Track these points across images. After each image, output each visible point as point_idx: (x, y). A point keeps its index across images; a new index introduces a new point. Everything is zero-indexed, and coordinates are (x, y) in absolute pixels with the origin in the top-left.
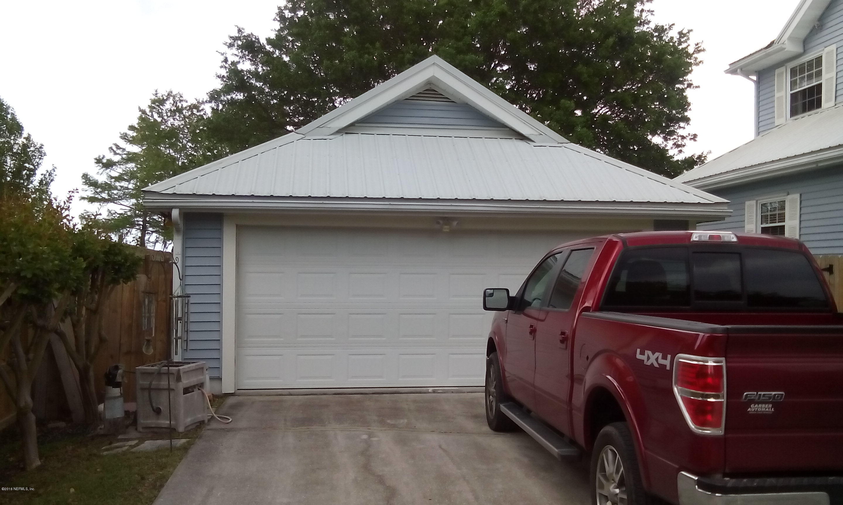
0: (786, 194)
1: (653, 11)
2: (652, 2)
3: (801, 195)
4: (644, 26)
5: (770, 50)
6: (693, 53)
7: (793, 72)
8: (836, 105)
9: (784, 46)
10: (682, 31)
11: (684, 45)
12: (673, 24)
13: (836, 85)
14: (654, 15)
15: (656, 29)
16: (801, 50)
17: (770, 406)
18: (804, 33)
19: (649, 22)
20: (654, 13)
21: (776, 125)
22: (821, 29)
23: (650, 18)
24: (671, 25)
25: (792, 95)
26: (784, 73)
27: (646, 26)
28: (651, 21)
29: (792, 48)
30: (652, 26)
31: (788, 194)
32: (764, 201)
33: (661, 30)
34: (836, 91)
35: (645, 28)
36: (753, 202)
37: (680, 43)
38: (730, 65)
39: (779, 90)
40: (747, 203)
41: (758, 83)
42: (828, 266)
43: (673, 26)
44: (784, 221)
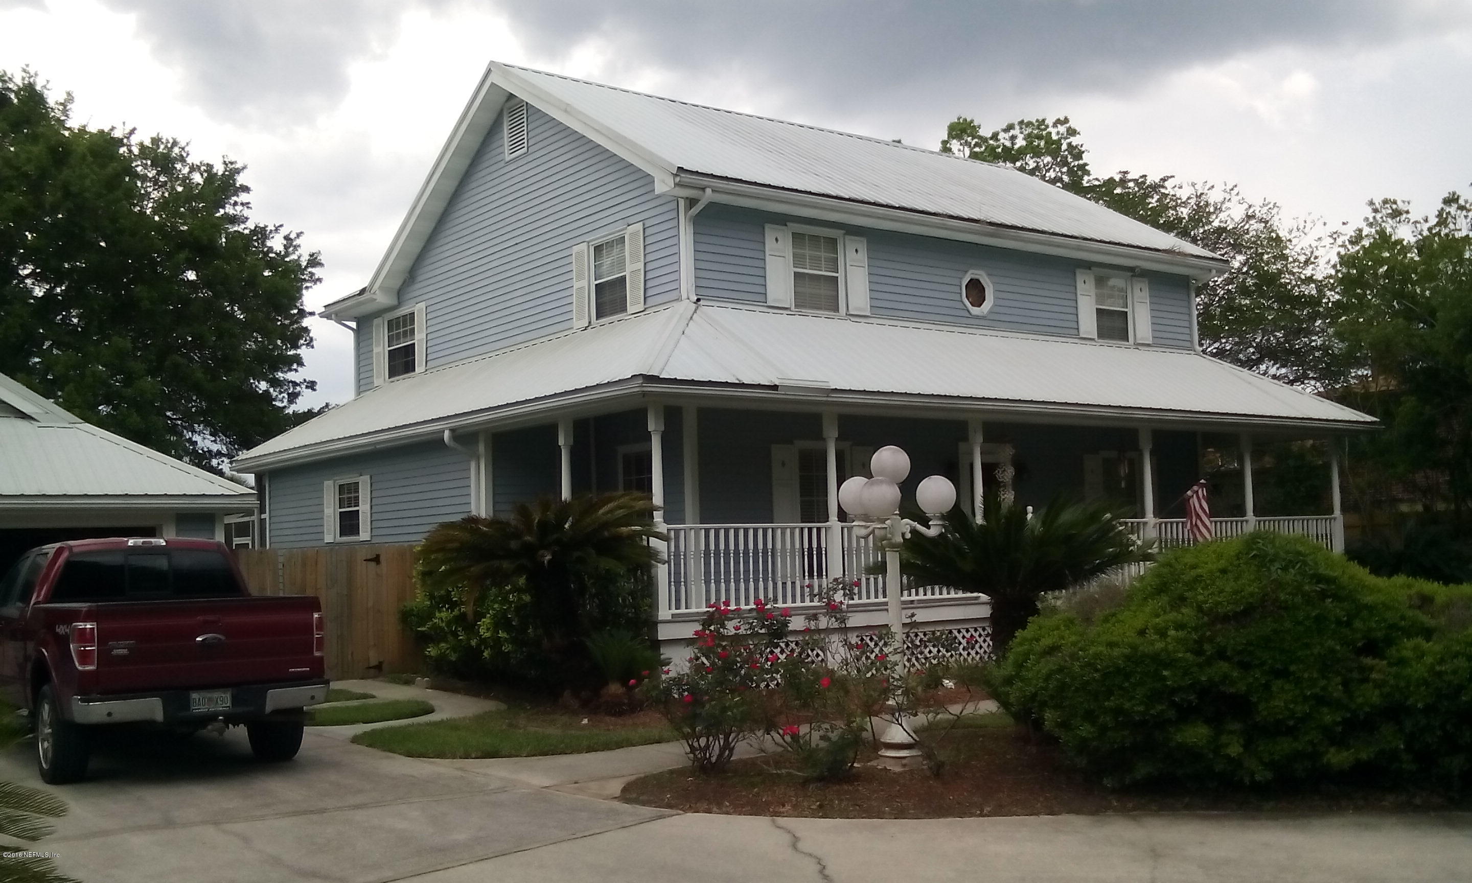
0: (358, 475)
1: (249, 203)
2: (249, 193)
3: (371, 477)
4: (239, 225)
5: (362, 298)
6: (306, 267)
7: (391, 325)
8: (426, 370)
9: (374, 297)
10: (289, 235)
11: (294, 257)
12: (281, 226)
13: (427, 348)
14: (251, 208)
15: (254, 232)
16: (395, 302)
17: (126, 650)
18: (398, 283)
19: (247, 219)
20: (250, 206)
21: (375, 386)
22: (413, 282)
23: (246, 212)
24: (279, 227)
25: (389, 351)
26: (382, 326)
27: (243, 226)
28: (249, 218)
29: (382, 299)
30: (251, 225)
31: (361, 475)
32: (342, 482)
33: (261, 233)
34: (427, 355)
35: (239, 228)
36: (330, 483)
37: (287, 254)
38: (325, 306)
39: (379, 345)
40: (326, 483)
41: (358, 332)
42: (375, 556)
43: (280, 228)
44: (358, 506)
